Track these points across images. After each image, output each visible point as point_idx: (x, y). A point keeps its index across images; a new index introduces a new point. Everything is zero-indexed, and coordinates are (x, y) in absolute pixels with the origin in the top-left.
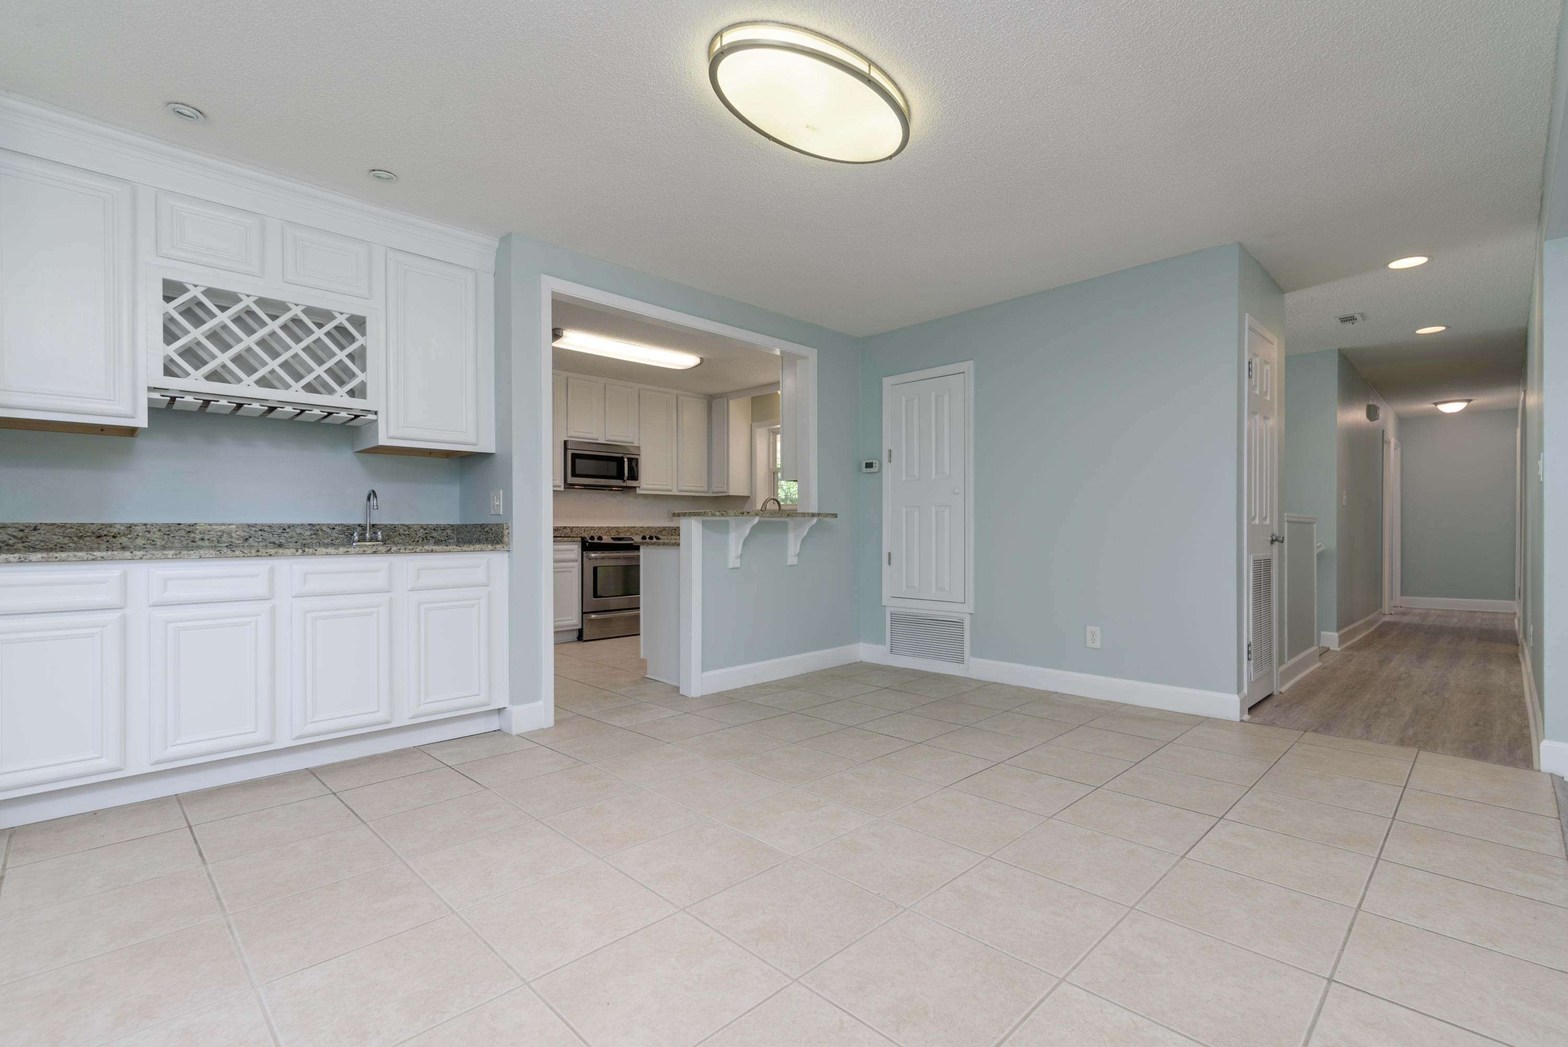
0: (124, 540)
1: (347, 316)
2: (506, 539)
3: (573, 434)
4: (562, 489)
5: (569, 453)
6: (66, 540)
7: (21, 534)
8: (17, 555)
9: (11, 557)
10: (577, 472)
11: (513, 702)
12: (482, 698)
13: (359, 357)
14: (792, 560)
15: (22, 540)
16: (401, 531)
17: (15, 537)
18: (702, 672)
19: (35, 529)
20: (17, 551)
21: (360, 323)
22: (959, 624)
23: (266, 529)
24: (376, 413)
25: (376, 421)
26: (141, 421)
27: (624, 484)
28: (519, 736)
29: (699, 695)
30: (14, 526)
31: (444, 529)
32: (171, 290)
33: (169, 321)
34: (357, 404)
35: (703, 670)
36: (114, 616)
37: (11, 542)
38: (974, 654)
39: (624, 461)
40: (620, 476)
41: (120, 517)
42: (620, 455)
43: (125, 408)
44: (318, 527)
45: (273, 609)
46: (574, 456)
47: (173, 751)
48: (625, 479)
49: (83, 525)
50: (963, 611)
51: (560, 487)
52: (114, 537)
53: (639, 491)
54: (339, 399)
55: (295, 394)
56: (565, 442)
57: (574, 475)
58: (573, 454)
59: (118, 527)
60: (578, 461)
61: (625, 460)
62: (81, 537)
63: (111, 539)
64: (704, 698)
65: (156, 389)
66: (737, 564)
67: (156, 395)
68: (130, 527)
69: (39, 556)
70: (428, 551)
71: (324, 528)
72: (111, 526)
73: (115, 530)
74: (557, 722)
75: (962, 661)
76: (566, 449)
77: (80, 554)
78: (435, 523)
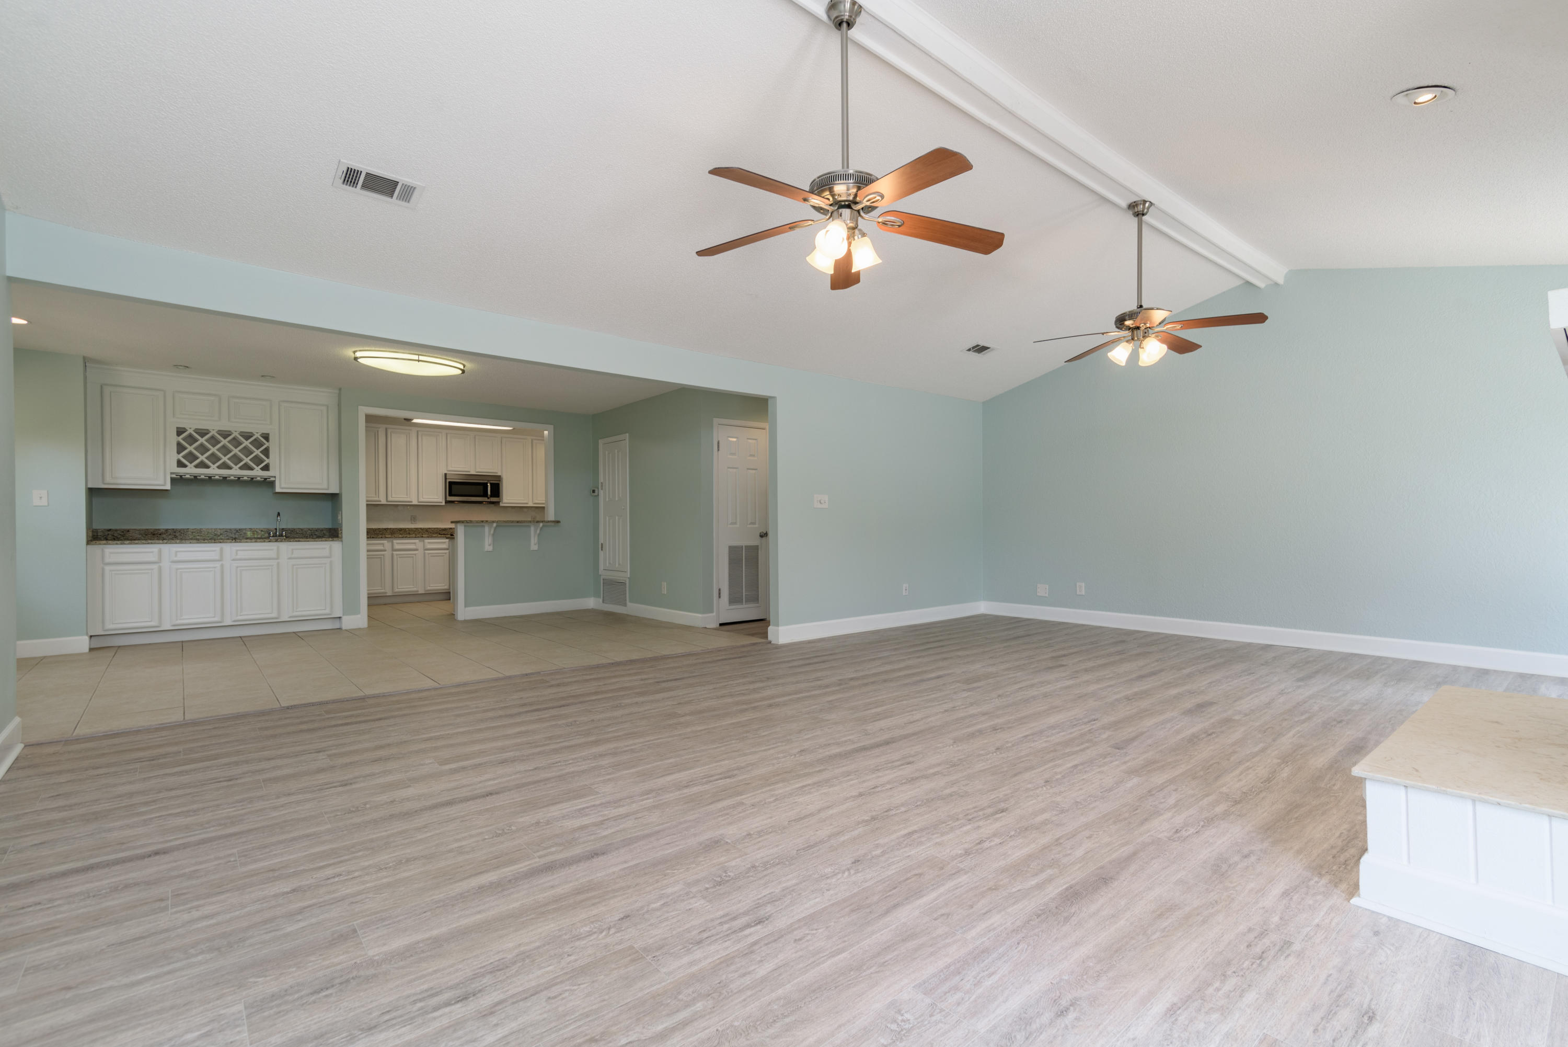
0: (164, 536)
1: (260, 434)
2: (340, 536)
3: (451, 469)
4: (444, 504)
5: (448, 481)
6: (140, 536)
7: (122, 533)
8: (120, 542)
9: (118, 542)
10: (453, 493)
11: (343, 615)
12: (327, 611)
13: (266, 452)
14: (534, 547)
15: (123, 536)
16: (298, 531)
17: (121, 535)
18: (465, 607)
19: (128, 531)
20: (121, 540)
21: (266, 437)
22: (625, 583)
23: (228, 531)
24: (275, 477)
25: (275, 481)
26: (168, 487)
27: (489, 500)
28: (346, 630)
29: (463, 619)
30: (119, 530)
31: (322, 530)
32: (180, 432)
33: (179, 444)
34: (265, 474)
35: (466, 606)
36: (155, 567)
37: (119, 537)
38: (631, 601)
39: (487, 486)
40: (485, 495)
41: (163, 526)
42: (486, 482)
43: (161, 482)
44: (254, 530)
45: (222, 566)
46: (450, 483)
47: (179, 622)
48: (489, 496)
49: (147, 529)
50: (625, 576)
51: (442, 503)
52: (160, 534)
53: (501, 504)
54: (257, 472)
55: (235, 472)
56: (446, 474)
57: (451, 495)
58: (450, 482)
59: (162, 530)
60: (453, 486)
61: (488, 484)
62: (146, 535)
63: (159, 536)
64: (466, 621)
65: (173, 473)
66: (490, 548)
67: (174, 476)
68: (167, 530)
69: (128, 542)
70: (297, 541)
71: (258, 530)
72: (159, 530)
73: (161, 532)
74: (369, 626)
75: (625, 605)
76: (446, 479)
77: (143, 541)
78: (317, 527)
